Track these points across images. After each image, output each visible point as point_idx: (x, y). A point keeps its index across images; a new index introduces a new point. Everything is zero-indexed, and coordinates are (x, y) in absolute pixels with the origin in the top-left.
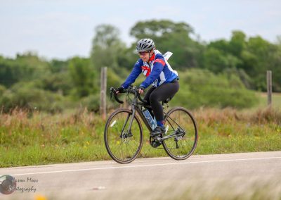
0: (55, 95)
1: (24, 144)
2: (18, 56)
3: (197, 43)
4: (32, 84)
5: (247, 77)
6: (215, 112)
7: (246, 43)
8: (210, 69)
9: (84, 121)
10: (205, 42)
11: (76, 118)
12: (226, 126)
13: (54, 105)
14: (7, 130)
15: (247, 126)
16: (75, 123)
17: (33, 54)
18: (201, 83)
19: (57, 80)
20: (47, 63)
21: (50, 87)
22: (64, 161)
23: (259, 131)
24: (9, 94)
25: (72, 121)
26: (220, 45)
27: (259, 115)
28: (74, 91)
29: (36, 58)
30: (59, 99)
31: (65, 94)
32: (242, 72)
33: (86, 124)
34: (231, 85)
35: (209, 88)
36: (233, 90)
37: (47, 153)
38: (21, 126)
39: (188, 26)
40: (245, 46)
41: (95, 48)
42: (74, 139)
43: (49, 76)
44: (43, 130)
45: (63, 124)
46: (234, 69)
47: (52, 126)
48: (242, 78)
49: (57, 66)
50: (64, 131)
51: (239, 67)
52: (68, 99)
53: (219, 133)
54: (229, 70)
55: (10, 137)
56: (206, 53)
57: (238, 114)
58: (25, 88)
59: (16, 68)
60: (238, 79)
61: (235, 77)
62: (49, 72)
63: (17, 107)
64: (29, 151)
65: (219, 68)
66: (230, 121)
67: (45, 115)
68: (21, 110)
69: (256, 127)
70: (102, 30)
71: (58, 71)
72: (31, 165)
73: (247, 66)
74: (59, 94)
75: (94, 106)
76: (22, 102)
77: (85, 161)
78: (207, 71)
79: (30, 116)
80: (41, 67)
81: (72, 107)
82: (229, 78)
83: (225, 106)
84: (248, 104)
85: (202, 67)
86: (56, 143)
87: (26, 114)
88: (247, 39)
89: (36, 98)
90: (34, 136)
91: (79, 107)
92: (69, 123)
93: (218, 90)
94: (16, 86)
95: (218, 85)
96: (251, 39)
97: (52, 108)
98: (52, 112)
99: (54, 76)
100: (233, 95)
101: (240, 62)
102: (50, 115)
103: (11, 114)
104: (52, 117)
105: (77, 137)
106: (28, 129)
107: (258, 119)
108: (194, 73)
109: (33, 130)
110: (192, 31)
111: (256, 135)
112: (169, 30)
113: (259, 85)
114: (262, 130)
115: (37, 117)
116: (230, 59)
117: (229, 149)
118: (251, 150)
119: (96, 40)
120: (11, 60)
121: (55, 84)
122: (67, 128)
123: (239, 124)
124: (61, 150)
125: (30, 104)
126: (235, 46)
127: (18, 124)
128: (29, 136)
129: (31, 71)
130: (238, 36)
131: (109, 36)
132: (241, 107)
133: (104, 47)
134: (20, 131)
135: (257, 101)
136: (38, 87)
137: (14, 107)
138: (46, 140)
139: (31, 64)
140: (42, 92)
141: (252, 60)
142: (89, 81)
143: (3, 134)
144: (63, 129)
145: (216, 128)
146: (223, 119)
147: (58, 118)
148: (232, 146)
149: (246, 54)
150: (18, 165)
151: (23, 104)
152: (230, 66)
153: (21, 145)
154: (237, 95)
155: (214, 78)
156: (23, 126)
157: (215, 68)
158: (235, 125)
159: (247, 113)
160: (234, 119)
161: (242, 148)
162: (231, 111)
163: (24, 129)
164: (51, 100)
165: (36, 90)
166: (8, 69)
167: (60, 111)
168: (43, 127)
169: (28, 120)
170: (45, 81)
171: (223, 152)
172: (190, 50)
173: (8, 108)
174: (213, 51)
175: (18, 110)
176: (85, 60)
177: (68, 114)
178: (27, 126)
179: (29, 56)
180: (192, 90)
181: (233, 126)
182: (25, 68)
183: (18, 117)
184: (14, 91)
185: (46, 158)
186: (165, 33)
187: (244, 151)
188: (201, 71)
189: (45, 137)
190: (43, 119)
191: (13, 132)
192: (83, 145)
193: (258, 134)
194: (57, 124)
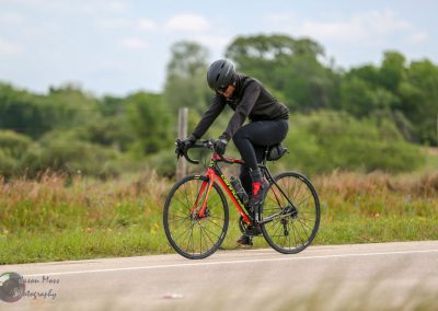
0: (107, 151)
1: (58, 226)
2: (52, 90)
3: (329, 71)
4: (72, 133)
5: (407, 123)
6: (355, 178)
7: (406, 70)
8: (350, 111)
9: (151, 191)
10: (341, 69)
11: (140, 187)
12: (372, 200)
13: (106, 166)
14: (33, 205)
15: (405, 201)
16: (138, 194)
17: (75, 87)
18: (335, 133)
19: (111, 127)
20: (97, 101)
21: (99, 138)
22: (120, 254)
23: (425, 208)
24: (36, 149)
25: (133, 191)
26: (366, 73)
27: (424, 182)
28: (138, 144)
29: (79, 93)
30: (113, 157)
31: (123, 150)
32: (400, 115)
33: (154, 197)
34: (381, 136)
35: (348, 140)
36: (384, 144)
37: (93, 238)
38: (54, 199)
39: (315, 44)
40: (404, 75)
41: (172, 79)
42: (137, 219)
43: (99, 122)
44: (89, 205)
45: (119, 196)
46: (387, 110)
47: (102, 199)
48: (400, 125)
49: (111, 105)
50: (121, 207)
51: (394, 107)
52: (127, 157)
53: (362, 210)
54: (378, 112)
55: (36, 216)
56: (344, 86)
57: (392, 181)
58: (61, 140)
59: (49, 109)
60: (393, 127)
61: (389, 124)
62: (98, 115)
63: (48, 170)
64: (66, 238)
65: (363, 110)
66: (379, 192)
67: (91, 181)
68: (54, 175)
69: (419, 202)
70: (182, 50)
71: (113, 113)
72: (69, 259)
73: (407, 107)
74: (115, 150)
75: (168, 168)
76: (55, 162)
77: (152, 254)
78: (344, 113)
79: (68, 184)
80: (86, 108)
81: (132, 168)
82: (379, 125)
83: (372, 168)
84: (408, 165)
85: (336, 107)
86: (108, 226)
87: (62, 181)
88: (407, 64)
89: (79, 155)
90: (74, 214)
91: (144, 169)
92: (127, 194)
93: (362, 143)
94: (47, 137)
95: (362, 136)
96: (414, 64)
97: (101, 172)
98: (103, 177)
99: (106, 122)
100: (384, 151)
101: (397, 100)
102: (99, 181)
103: (39, 180)
104: (103, 186)
105: (141, 216)
106: (65, 204)
107: (422, 189)
108: (323, 117)
109: (72, 205)
110: (321, 51)
111: (420, 215)
112: (287, 51)
113: (425, 136)
114: (429, 206)
115: (80, 185)
116: (381, 95)
117: (377, 237)
118: (411, 238)
119: (172, 66)
120: (42, 97)
121: (108, 134)
122: (125, 202)
123: (394, 197)
124: (116, 237)
125: (67, 165)
126: (388, 75)
127: (50, 198)
128: (67, 215)
129: (71, 114)
130: (393, 59)
131: (193, 59)
132: (397, 169)
133: (183, 75)
134: (53, 206)
135: (423, 161)
136: (82, 138)
137: (44, 170)
138: (93, 220)
139: (71, 103)
140: (88, 146)
141: (415, 97)
142: (160, 128)
143: (26, 211)
144: (119, 204)
145: (357, 203)
146: (368, 190)
147: (112, 186)
148: (382, 230)
149: (406, 87)
150: (48, 259)
151: (58, 164)
152: (381, 107)
153: (53, 229)
154: (392, 151)
155: (355, 125)
156: (58, 199)
157: (356, 109)
158: (387, 198)
159: (406, 179)
160: (385, 188)
161: (398, 235)
162: (381, 177)
163: (59, 203)
164: (101, 158)
165: (79, 144)
166: (36, 110)
167: (115, 175)
168: (88, 201)
169: (66, 190)
170: (92, 129)
171: (368, 241)
172: (319, 81)
173: (34, 171)
174: (356, 81)
175: (50, 175)
176: (153, 96)
177: (127, 181)
178: (63, 198)
179: (68, 91)
180: (320, 142)
181: (383, 200)
182: (61, 109)
183: (51, 184)
184: (44, 145)
185: (92, 249)
186: (280, 55)
187: (401, 240)
188: (334, 114)
189: (91, 216)
190: (88, 189)
191: (41, 208)
192: (149, 229)
193: (423, 212)
194: (110, 195)
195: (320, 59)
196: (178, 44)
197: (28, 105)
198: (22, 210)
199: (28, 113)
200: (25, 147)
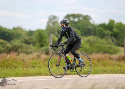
0: (29, 46)
1: (15, 67)
2: (14, 28)
3: (93, 25)
4: (19, 41)
5: (115, 40)
6: (100, 55)
7: (115, 25)
8: (99, 36)
9: (42, 58)
10: (96, 24)
11: (38, 56)
12: (105, 62)
13: (29, 50)
14: (8, 61)
15: (114, 62)
16: (38, 58)
17: (20, 27)
18: (94, 42)
19: (30, 39)
20: (26, 32)
21: (27, 42)
22: (32, 76)
23: (120, 64)
24: (9, 45)
25: (36, 58)
26: (103, 26)
27: (120, 57)
28: (38, 44)
29: (21, 29)
30: (31, 48)
31: (34, 46)
32: (113, 38)
33: (42, 59)
34: (108, 44)
35: (98, 45)
36: (108, 46)
37: (25, 72)
38: (14, 59)
39: (89, 17)
40: (114, 26)
41: (48, 26)
42: (37, 66)
43: (27, 38)
44: (24, 61)
45: (33, 59)
46: (109, 36)
47: (27, 60)
48: (113, 41)
49: (31, 33)
50: (33, 62)
51: (111, 35)
52: (35, 48)
53: (102, 65)
54: (107, 37)
55: (9, 64)
56: (97, 29)
57: (111, 56)
58: (16, 42)
59: (13, 34)
60: (111, 41)
61: (110, 40)
62: (27, 36)
63: (13, 51)
64: (17, 70)
65: (102, 36)
66: (107, 60)
67: (25, 55)
68: (14, 53)
69: (118, 63)
70: (51, 18)
71: (31, 35)
72: (18, 77)
73: (115, 35)
74: (31, 46)
75: (46, 51)
76: (15, 49)
77: (42, 76)
78: (97, 37)
79: (18, 55)
80: (23, 33)
81: (36, 51)
82: (107, 40)
83: (105, 53)
84: (115, 52)
85: (95, 35)
86: (29, 67)
87: (16, 54)
88: (115, 23)
89: (21, 47)
90: (20, 64)
91: (40, 51)
92: (35, 58)
93: (102, 45)
94: (12, 42)
95: (102, 43)
96: (117, 23)
97: (28, 52)
98: (28, 53)
100: (108, 48)
101: (112, 33)
102: (27, 55)
103: (10, 54)
104: (28, 56)
105: (38, 65)
106: (17, 61)
107: (119, 59)
108: (91, 38)
109: (19, 61)
110: (91, 19)
112: (81, 18)
113: (120, 44)
114: (121, 64)
115: (22, 56)
116: (108, 32)
117: (106, 72)
118: (116, 73)
119: (49, 22)
120: (11, 30)
121: (30, 41)
122: (34, 61)
123: (111, 61)
124: (32, 71)
126: (110, 26)
127: (13, 59)
128: (17, 64)
129: (19, 35)
130: (112, 22)
131: (54, 20)
132: (112, 53)
133: (51, 25)
134: (14, 61)
135: (119, 51)
136: (22, 42)
138: (25, 66)
139: (19, 32)
140: (24, 44)
141: (118, 33)
142: (44, 40)
144: (32, 61)
145: (101, 63)
146: (104, 59)
147: (30, 56)
149: (115, 30)
150: (12, 77)
152: (108, 35)
153: (13, 68)
154: (111, 48)
155: (100, 40)
157: (101, 36)
158: (109, 61)
159: (114, 56)
160: (109, 59)
162: (107, 55)
163: (15, 61)
164: (27, 48)
165: (21, 44)
166: (9, 34)
167: (31, 53)
168: (23, 60)
169: (17, 57)
170: (25, 40)
171: (103, 74)
172: (90, 27)
173: (9, 51)
174: (100, 28)
176: (43, 31)
177: (35, 55)
178: (16, 59)
179: (18, 28)
180: (90, 45)
181: (108, 62)
182: (16, 34)
183: (13, 55)
184: (11, 44)
185: (24, 74)
186: (79, 20)
187: (113, 73)
188: (94, 37)
189: (24, 65)
190: (24, 57)
191: (10, 62)
192: (41, 69)
193: (119, 66)
194: (30, 59)
195: (91, 21)
196: (50, 16)
197: (7, 32)
198: (5, 62)
199: (7, 35)
200: (6, 44)
